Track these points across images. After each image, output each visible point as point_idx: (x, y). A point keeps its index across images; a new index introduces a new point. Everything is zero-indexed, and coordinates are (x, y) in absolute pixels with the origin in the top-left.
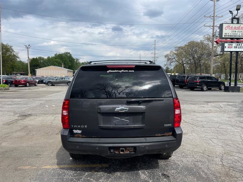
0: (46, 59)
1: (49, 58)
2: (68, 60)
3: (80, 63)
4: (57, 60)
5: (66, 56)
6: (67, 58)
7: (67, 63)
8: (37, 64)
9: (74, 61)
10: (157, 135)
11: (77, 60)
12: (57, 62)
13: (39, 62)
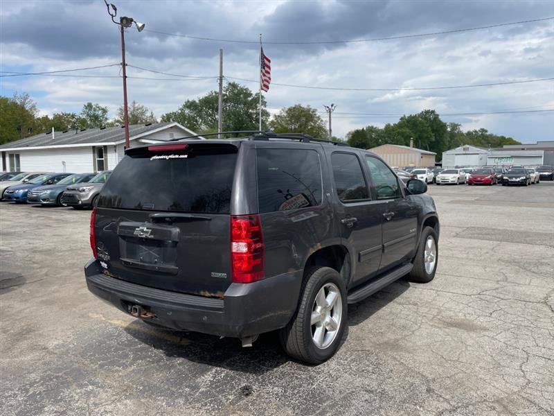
0: (381, 130)
1: (388, 126)
2: (429, 128)
3: (462, 134)
4: (404, 130)
5: (426, 119)
6: (428, 125)
7: (426, 135)
8: (363, 141)
9: (445, 131)
10: (202, 293)
11: (455, 126)
12: (403, 134)
13: (368, 137)
